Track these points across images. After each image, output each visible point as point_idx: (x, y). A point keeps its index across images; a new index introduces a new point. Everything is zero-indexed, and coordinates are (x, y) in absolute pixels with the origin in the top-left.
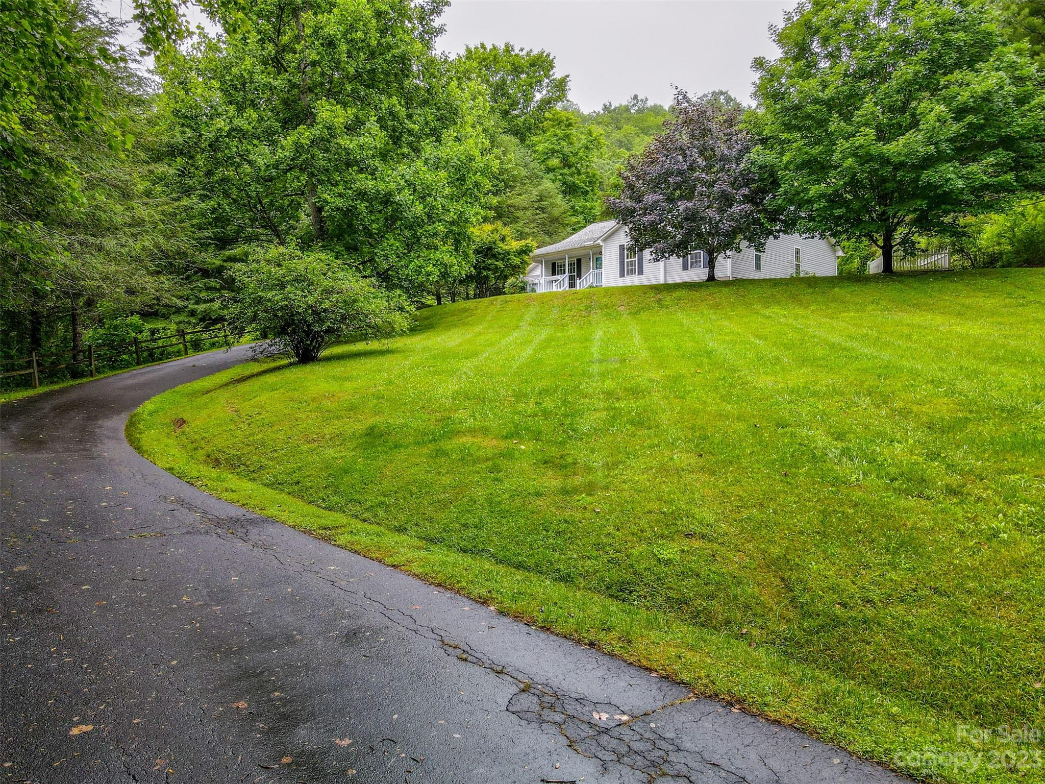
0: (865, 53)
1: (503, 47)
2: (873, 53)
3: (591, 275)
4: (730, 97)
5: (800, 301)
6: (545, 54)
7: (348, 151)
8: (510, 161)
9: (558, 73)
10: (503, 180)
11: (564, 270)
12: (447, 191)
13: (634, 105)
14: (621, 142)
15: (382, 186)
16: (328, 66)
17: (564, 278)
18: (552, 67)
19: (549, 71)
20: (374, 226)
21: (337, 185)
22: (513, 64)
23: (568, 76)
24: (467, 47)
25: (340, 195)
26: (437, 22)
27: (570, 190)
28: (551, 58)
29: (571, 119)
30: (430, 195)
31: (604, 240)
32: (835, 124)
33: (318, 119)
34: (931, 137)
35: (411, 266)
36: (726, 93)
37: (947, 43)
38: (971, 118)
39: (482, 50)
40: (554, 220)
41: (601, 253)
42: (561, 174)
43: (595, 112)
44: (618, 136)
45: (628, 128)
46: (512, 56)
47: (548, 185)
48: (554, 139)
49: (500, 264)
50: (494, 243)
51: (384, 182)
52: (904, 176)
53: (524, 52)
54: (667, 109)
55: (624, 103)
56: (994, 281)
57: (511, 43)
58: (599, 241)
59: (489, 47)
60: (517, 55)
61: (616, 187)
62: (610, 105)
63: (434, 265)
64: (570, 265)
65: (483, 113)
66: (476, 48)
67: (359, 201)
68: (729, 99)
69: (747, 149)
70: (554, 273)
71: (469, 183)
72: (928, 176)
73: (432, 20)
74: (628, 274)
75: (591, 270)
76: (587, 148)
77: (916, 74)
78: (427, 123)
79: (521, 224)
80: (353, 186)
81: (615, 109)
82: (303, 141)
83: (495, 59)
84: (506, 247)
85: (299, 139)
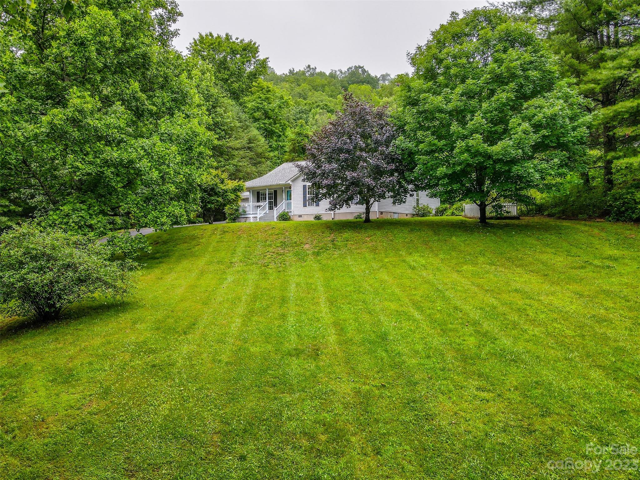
0: (474, 81)
1: (224, 36)
2: (479, 81)
3: (284, 204)
4: (365, 70)
5: (431, 248)
6: (252, 43)
7: (96, 130)
8: (229, 117)
9: (261, 56)
10: (224, 130)
11: (265, 197)
12: (179, 158)
13: (308, 71)
14: (300, 94)
15: (125, 156)
16: (80, 61)
17: (265, 204)
18: (258, 52)
19: (255, 54)
20: (119, 186)
21: (87, 154)
22: (231, 49)
23: (268, 58)
24: (200, 34)
25: (91, 163)
26: (173, 27)
27: (269, 134)
28: (257, 45)
29: (270, 87)
30: (164, 163)
31: (293, 181)
32: (455, 127)
33: (70, 104)
34: (519, 143)
35: (149, 217)
36: (363, 67)
37: (527, 78)
38: (544, 132)
39: (210, 38)
40: (259, 155)
41: (290, 188)
42: (264, 124)
43: (284, 74)
44: (298, 90)
45: (304, 86)
46: (230, 42)
47: (255, 132)
48: (259, 101)
49: (220, 199)
50: (216, 185)
51: (127, 152)
52: (501, 168)
53: (239, 41)
54: (328, 75)
55: (302, 69)
56: (553, 237)
57: (230, 34)
58: (289, 182)
59: (215, 35)
60: (234, 42)
61: (299, 134)
62: (294, 70)
63: (167, 216)
64: (269, 194)
65: (210, 83)
66: (207, 35)
67: (106, 168)
68: (364, 71)
69: (393, 137)
70: (258, 201)
71: (195, 154)
72: (516, 169)
73: (170, 25)
74: (309, 205)
75: (284, 201)
76: (280, 107)
77: (507, 99)
78: (164, 104)
79: (236, 160)
80: (101, 156)
81: (297, 73)
82: (57, 122)
83: (219, 44)
84: (224, 188)
85: (53, 120)
